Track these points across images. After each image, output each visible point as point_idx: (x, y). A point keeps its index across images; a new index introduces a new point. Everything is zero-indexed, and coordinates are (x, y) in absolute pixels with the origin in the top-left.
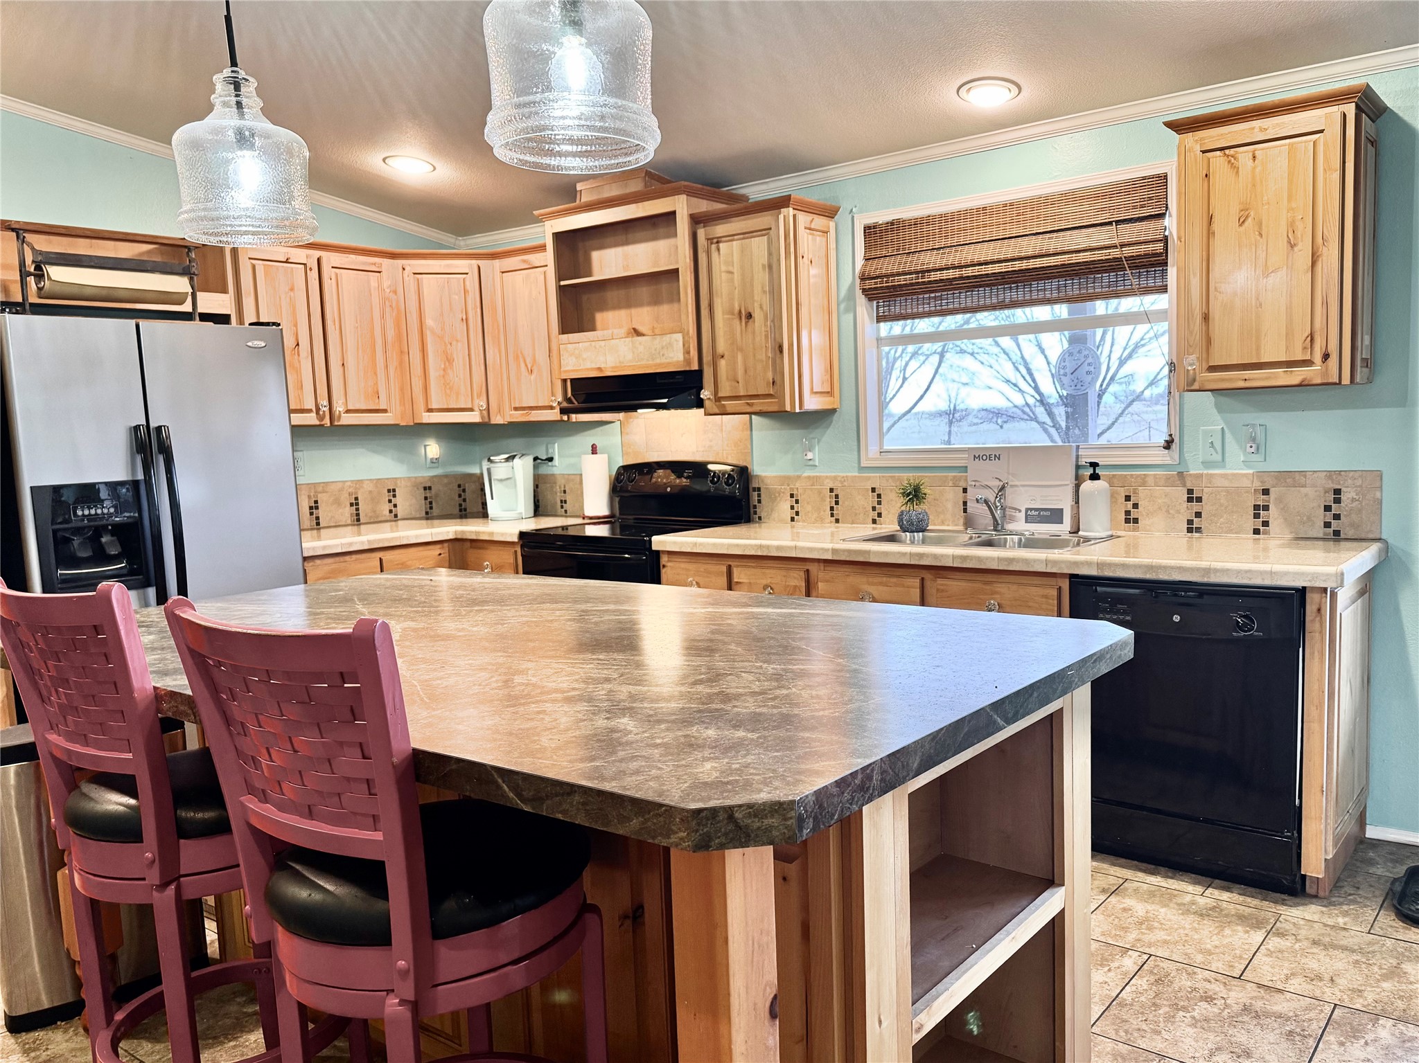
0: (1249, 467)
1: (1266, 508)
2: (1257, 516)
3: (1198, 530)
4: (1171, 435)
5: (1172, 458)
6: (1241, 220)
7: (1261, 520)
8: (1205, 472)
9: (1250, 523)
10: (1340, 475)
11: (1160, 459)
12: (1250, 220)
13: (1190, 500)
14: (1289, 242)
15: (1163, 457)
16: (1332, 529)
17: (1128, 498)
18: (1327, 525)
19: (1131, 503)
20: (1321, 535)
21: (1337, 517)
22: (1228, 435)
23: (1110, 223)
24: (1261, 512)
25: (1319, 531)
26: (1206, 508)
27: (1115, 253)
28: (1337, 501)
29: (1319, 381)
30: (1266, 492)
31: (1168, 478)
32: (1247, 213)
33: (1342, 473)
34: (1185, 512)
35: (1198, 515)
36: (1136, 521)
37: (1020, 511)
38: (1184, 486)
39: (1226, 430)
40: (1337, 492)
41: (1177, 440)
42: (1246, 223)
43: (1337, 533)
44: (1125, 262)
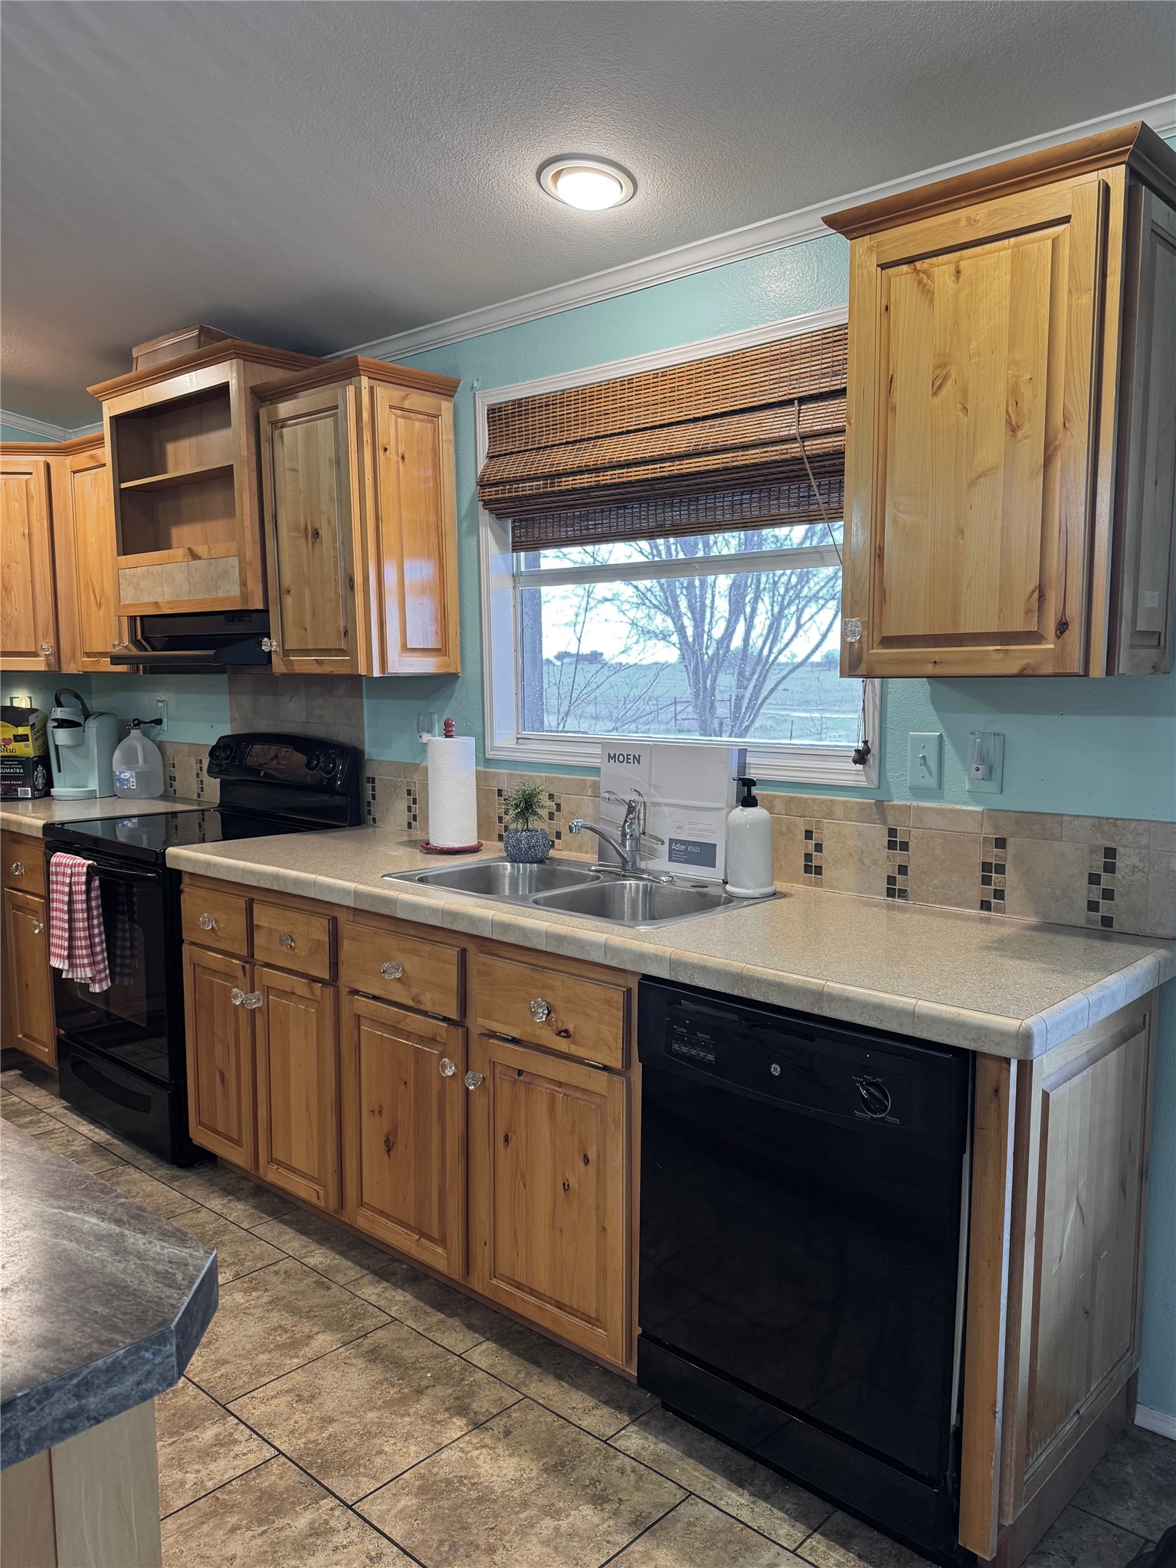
0: (978, 802)
1: (1001, 869)
2: (986, 881)
3: (903, 894)
4: (866, 742)
5: (868, 779)
6: (937, 385)
7: (993, 887)
8: (915, 803)
9: (975, 890)
10: (1115, 825)
11: (852, 778)
12: (949, 383)
13: (891, 845)
14: (1009, 422)
15: (852, 774)
16: (1100, 914)
17: (809, 835)
18: (1093, 906)
19: (813, 842)
20: (1082, 922)
21: (1108, 895)
22: (949, 749)
23: (790, 402)
24: (994, 875)
25: (1079, 915)
26: (915, 859)
27: (794, 449)
28: (1110, 868)
29: (1048, 670)
30: (1001, 843)
31: (863, 808)
32: (944, 372)
33: (1119, 823)
34: (884, 862)
35: (903, 870)
36: (819, 870)
37: (663, 843)
38: (884, 822)
39: (945, 738)
40: (1110, 853)
41: (875, 749)
42: (944, 391)
43: (1107, 921)
44: (808, 466)
